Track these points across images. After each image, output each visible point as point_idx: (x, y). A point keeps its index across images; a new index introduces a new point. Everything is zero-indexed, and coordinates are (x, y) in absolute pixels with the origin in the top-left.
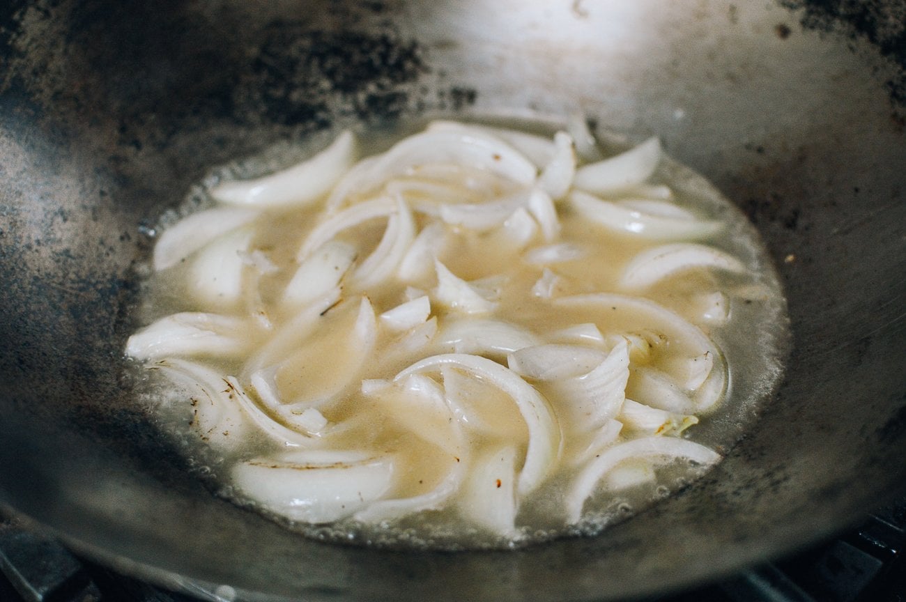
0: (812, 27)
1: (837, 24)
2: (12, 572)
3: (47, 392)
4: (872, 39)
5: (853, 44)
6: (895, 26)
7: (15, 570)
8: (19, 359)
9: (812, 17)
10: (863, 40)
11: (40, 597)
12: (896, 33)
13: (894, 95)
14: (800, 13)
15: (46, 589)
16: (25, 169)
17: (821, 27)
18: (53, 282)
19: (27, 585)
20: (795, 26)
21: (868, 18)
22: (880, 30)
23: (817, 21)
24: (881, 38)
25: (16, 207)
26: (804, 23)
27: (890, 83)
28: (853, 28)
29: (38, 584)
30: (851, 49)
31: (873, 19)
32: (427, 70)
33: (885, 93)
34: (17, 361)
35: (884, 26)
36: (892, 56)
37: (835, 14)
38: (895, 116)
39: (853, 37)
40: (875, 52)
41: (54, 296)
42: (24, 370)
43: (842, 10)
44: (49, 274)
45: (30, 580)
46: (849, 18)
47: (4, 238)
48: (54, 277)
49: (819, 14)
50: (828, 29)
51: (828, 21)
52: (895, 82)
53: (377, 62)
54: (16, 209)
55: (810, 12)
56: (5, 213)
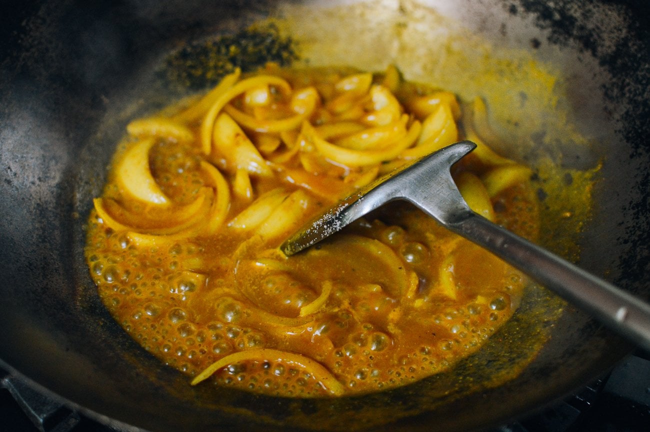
0: (555, 43)
1: (571, 41)
2: (23, 403)
3: (47, 285)
4: (594, 54)
5: (581, 56)
6: (609, 47)
7: (24, 402)
8: (29, 262)
9: (556, 35)
10: (588, 54)
11: (41, 420)
12: (609, 51)
13: (606, 94)
14: (547, 32)
15: (45, 415)
16: (30, 129)
17: (561, 43)
18: (50, 206)
19: (33, 412)
20: (544, 41)
21: (592, 40)
22: (599, 49)
23: (558, 38)
24: (599, 54)
25: (25, 155)
26: (549, 39)
27: (604, 86)
28: (581, 45)
29: (40, 412)
30: (579, 59)
31: (595, 41)
32: (297, 58)
33: (600, 93)
34: (27, 264)
35: (603, 46)
36: (607, 67)
37: (570, 35)
38: (606, 108)
39: (581, 51)
40: (595, 63)
41: (50, 217)
42: (32, 270)
43: (575, 32)
44: (47, 201)
45: (35, 410)
46: (580, 38)
47: (17, 177)
48: (50, 203)
49: (560, 34)
50: (565, 45)
51: (566, 39)
52: (607, 86)
53: (264, 53)
54: (25, 157)
55: (554, 32)
56: (17, 160)
